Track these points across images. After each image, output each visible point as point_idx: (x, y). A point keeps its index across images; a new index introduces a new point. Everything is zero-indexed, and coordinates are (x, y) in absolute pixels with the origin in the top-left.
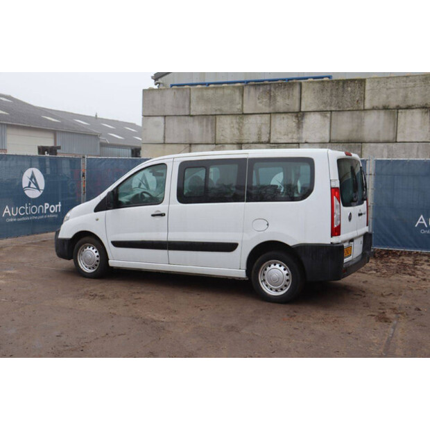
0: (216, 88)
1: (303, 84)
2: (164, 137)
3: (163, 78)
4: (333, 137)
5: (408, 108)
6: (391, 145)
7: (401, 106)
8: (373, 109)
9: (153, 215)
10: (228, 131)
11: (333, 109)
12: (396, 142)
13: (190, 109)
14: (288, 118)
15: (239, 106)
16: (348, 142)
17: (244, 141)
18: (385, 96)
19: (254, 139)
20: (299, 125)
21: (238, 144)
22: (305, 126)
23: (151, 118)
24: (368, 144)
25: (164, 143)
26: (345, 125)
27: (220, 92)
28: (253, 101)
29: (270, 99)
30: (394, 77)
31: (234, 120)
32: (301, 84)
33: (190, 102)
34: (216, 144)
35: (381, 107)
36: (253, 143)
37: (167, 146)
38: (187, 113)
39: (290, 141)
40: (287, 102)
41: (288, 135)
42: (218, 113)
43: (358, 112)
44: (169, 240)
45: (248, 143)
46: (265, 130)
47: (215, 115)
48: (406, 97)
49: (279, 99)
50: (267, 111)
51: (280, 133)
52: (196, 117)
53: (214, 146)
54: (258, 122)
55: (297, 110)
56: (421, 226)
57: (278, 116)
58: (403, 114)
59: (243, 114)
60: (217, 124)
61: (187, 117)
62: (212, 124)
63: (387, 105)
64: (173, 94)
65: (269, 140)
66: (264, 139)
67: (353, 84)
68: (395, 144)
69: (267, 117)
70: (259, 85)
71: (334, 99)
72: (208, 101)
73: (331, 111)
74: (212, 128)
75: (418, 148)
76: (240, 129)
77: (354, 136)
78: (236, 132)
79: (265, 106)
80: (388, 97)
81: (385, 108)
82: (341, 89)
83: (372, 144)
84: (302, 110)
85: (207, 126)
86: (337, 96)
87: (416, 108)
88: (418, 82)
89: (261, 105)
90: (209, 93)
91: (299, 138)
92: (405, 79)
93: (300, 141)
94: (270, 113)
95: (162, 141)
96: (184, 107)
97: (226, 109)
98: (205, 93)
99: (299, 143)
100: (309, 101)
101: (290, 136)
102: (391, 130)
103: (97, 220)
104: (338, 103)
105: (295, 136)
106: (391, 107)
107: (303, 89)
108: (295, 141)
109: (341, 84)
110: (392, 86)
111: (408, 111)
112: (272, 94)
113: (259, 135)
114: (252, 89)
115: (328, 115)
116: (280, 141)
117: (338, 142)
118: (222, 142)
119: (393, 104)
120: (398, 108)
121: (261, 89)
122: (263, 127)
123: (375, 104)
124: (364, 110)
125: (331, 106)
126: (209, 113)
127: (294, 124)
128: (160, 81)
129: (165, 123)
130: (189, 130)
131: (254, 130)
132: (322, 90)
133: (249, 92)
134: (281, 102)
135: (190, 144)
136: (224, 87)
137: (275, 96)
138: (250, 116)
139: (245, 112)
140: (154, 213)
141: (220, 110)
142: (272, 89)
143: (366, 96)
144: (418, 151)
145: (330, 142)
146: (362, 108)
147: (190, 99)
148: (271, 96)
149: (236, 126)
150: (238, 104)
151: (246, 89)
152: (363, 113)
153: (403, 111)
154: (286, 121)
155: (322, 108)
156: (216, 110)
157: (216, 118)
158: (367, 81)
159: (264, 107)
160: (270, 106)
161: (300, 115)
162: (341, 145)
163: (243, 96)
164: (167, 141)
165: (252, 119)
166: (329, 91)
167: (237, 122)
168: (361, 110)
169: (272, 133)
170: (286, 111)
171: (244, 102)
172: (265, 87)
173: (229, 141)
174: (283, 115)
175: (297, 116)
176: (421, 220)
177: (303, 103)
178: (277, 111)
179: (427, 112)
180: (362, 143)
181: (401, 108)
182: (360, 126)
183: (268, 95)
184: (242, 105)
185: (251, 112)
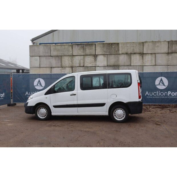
0: (62, 45)
1: (96, 44)
2: (40, 65)
3: (36, 41)
4: (108, 64)
5: (135, 54)
6: (129, 67)
8: (122, 54)
9: (71, 95)
10: (67, 62)
11: (108, 54)
13: (51, 53)
14: (91, 57)
15: (71, 53)
16: (114, 66)
17: (73, 66)
18: (126, 49)
19: (78, 65)
20: (95, 60)
21: (71, 67)
22: (97, 60)
23: (34, 57)
24: (121, 67)
25: (40, 67)
26: (112, 60)
27: (63, 47)
28: (77, 51)
29: (83, 50)
30: (129, 43)
31: (70, 58)
32: (95, 44)
33: (51, 51)
34: (62, 67)
35: (125, 53)
36: (77, 67)
37: (41, 68)
38: (50, 55)
39: (92, 66)
40: (90, 51)
41: (91, 64)
42: (63, 55)
43: (117, 55)
44: (78, 104)
45: (75, 67)
46: (82, 62)
47: (62, 56)
48: (134, 50)
49: (87, 50)
50: (83, 54)
51: (88, 63)
52: (53, 57)
53: (61, 68)
54: (79, 59)
55: (94, 54)
56: (147, 95)
57: (87, 56)
58: (133, 56)
59: (73, 56)
60: (62, 59)
61: (49, 57)
62: (60, 59)
63: (127, 52)
64: (43, 47)
65: (84, 65)
66: (82, 65)
67: (114, 45)
69: (82, 57)
70: (79, 44)
71: (108, 50)
72: (58, 50)
73: (107, 55)
74: (60, 61)
75: (138, 68)
76: (72, 62)
77: (116, 64)
78: (70, 62)
79: (82, 52)
80: (127, 50)
81: (127, 54)
82: (110, 46)
83: (122, 67)
84: (96, 54)
85: (58, 60)
86: (109, 49)
87: (137, 54)
88: (137, 45)
89: (80, 52)
90: (59, 47)
91: (95, 65)
92: (133, 43)
93: (96, 66)
94: (84, 55)
95: (39, 67)
96: (48, 53)
97: (66, 53)
98: (57, 47)
99: (95, 67)
100: (99, 51)
101: (92, 64)
102: (129, 61)
103: (46, 98)
104: (110, 52)
105: (94, 64)
106: (129, 53)
107: (96, 46)
108: (94, 66)
109: (110, 44)
110: (129, 46)
112: (84, 48)
113: (80, 64)
114: (76, 46)
115: (106, 56)
116: (88, 66)
117: (110, 66)
118: (65, 66)
119: (129, 52)
120: (131, 54)
121: (80, 46)
122: (81, 60)
123: (123, 52)
124: (119, 54)
125: (107, 53)
126: (59, 55)
127: (93, 59)
128: (34, 42)
129: (40, 59)
130: (51, 62)
131: (78, 62)
132: (104, 47)
133: (75, 47)
134: (88, 51)
135: (51, 68)
136: (64, 45)
137: (85, 49)
138: (76, 56)
139: (74, 55)
140: (71, 94)
141: (64, 54)
142: (84, 46)
143: (120, 49)
144: (138, 69)
145: (107, 66)
146: (118, 53)
147: (51, 50)
148: (84, 49)
149: (70, 60)
150: (70, 52)
151: (74, 46)
152: (119, 55)
153: (133, 55)
154: (90, 58)
155: (103, 53)
156: (62, 54)
157: (62, 57)
158: (120, 44)
159: (81, 53)
160: (84, 53)
161: (95, 56)
163: (73, 48)
164: (41, 66)
165: (77, 57)
166: (106, 47)
167: (70, 59)
168: (118, 54)
169: (85, 63)
170: (90, 54)
172: (81, 45)
173: (68, 66)
174: (89, 56)
175: (94, 56)
176: (147, 93)
177: (96, 51)
178: (86, 54)
179: (141, 55)
180: (119, 66)
181: (132, 54)
182: (118, 60)
183: (83, 48)
184: (73, 52)
185: (76, 55)
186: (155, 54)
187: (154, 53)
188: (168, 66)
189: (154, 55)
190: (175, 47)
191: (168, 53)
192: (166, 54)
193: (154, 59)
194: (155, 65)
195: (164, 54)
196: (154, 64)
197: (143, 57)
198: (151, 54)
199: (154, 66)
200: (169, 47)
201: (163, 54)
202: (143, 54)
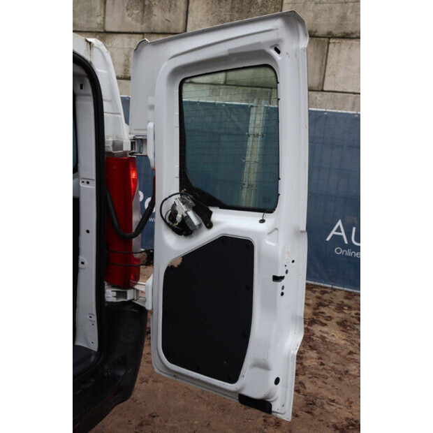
4: (230, 77)
5: (346, 36)
6: (315, 94)
7: (335, 32)
12: (322, 91)
15: (99, 20)
16: (252, 85)
18: (311, 15)
19: (119, 72)
28: (120, 13)
29: (143, 11)
40: (167, 16)
48: (344, 18)
49: (156, 10)
50: (139, 30)
54: (126, 46)
55: (181, 30)
58: (337, 46)
59: (105, 32)
63: (314, 30)
68: (320, 94)
69: (137, 40)
77: (261, 78)
79: (137, 21)
80: (316, 17)
89: (129, 19)
94: (143, 33)
97: (82, 22)
102: (317, 70)
106: (319, 34)
111: (344, 41)
112: (146, 3)
113: (127, 67)
117: (237, 85)
119: (323, 29)
120: (330, 36)
131: (119, 58)
134: (158, 17)
137: (150, 6)
138: (114, 36)
139: (108, 29)
145: (224, 84)
148: (144, 5)
150: (97, 16)
153: (337, 41)
159: (134, 23)
160: (142, 22)
162: (241, 89)
170: (165, 31)
171: (107, 13)
177: (190, 19)
178: (152, 30)
181: (334, 37)
183: (141, 4)
184: (104, 18)
185: (116, 30)
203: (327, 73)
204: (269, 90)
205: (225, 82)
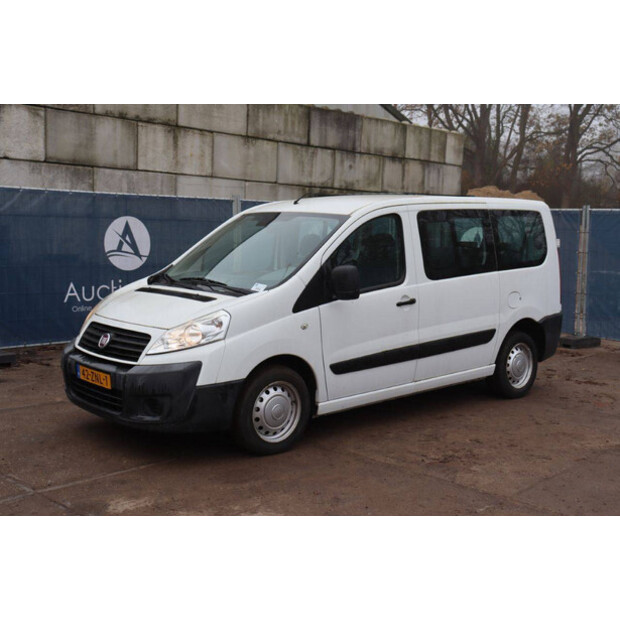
4: (51, 153)
5: (150, 121)
6: (131, 173)
7: (142, 117)
8: (107, 115)
9: (399, 305)
11: (48, 104)
12: (137, 170)
16: (74, 163)
24: (102, 170)
26: (68, 135)
35: (117, 114)
43: (85, 117)
58: (144, 130)
63: (124, 112)
68: (135, 173)
73: (45, 108)
75: (162, 182)
77: (82, 155)
81: (122, 117)
83: (108, 171)
87: (158, 123)
103: (304, 328)
106: (129, 116)
111: (150, 126)
115: (42, 114)
117: (59, 162)
119: (132, 113)
120: (138, 119)
124: (94, 114)
140: (399, 301)
144: (162, 185)
145: (45, 161)
146: (91, 111)
152: (93, 119)
153: (144, 124)
162: (64, 167)
168: (90, 114)
179: (169, 132)
180: (92, 167)
181: (141, 121)
182: (91, 138)
186: (212, 132)
187: (209, 131)
188: (246, 181)
189: (208, 138)
190: (264, 118)
191: (247, 138)
192: (242, 141)
193: (208, 151)
194: (212, 177)
195: (236, 138)
196: (208, 171)
197: (176, 139)
198: (201, 130)
199: (209, 179)
200: (248, 115)
201: (232, 138)
202: (177, 126)
203: (139, 154)
204: (90, 168)
205: (46, 158)
